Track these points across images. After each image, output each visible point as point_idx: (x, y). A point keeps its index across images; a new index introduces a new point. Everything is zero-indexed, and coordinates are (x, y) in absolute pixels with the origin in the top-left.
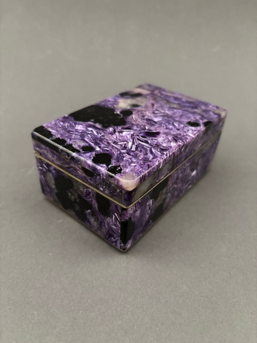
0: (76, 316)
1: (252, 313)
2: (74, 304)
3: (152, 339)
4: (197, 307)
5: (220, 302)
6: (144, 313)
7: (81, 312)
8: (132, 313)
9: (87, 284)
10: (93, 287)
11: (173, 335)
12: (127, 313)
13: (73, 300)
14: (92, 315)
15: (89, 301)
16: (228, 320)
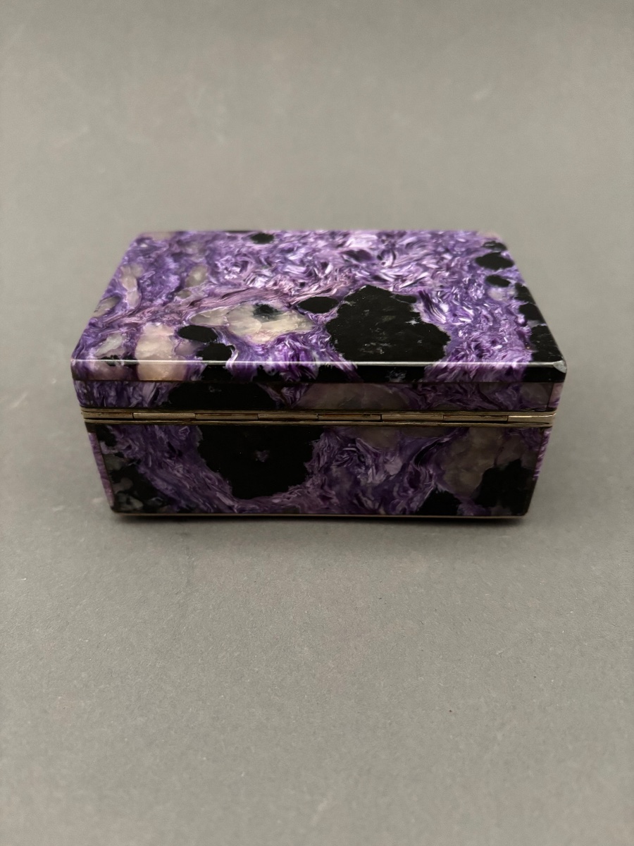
0: (48, 707)
1: (450, 711)
2: (49, 681)
3: (205, 758)
4: (324, 695)
5: (380, 684)
6: (201, 702)
7: (60, 698)
8: (172, 702)
9: (87, 641)
10: (98, 647)
11: (254, 751)
12: (161, 701)
13: (50, 673)
14: (83, 704)
15: (84, 675)
16: (390, 724)
